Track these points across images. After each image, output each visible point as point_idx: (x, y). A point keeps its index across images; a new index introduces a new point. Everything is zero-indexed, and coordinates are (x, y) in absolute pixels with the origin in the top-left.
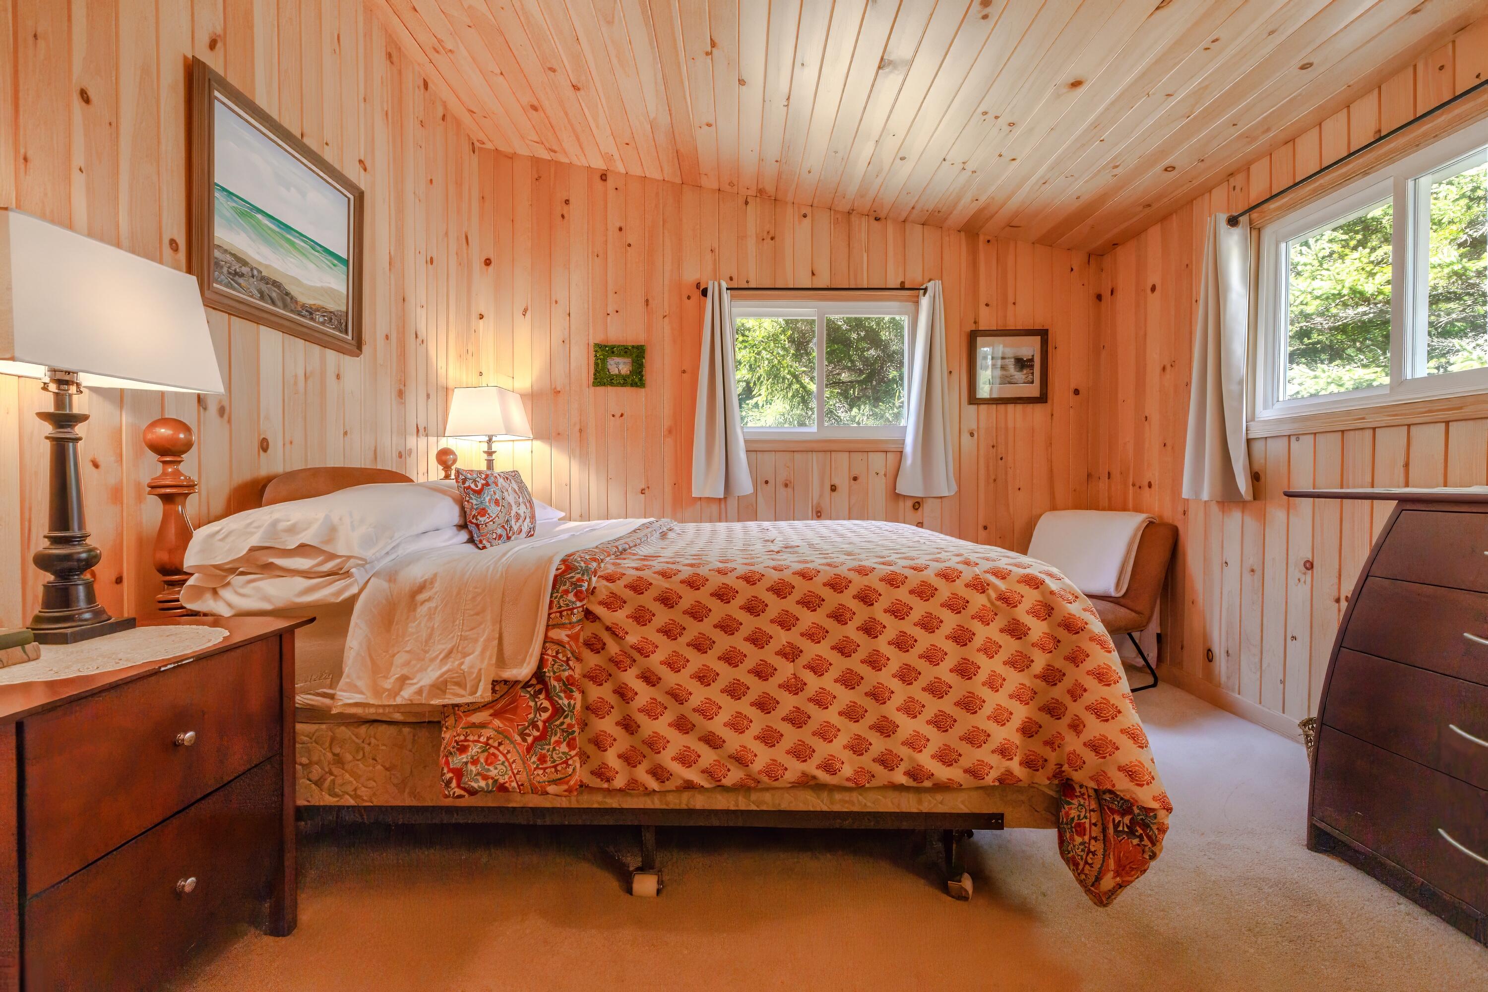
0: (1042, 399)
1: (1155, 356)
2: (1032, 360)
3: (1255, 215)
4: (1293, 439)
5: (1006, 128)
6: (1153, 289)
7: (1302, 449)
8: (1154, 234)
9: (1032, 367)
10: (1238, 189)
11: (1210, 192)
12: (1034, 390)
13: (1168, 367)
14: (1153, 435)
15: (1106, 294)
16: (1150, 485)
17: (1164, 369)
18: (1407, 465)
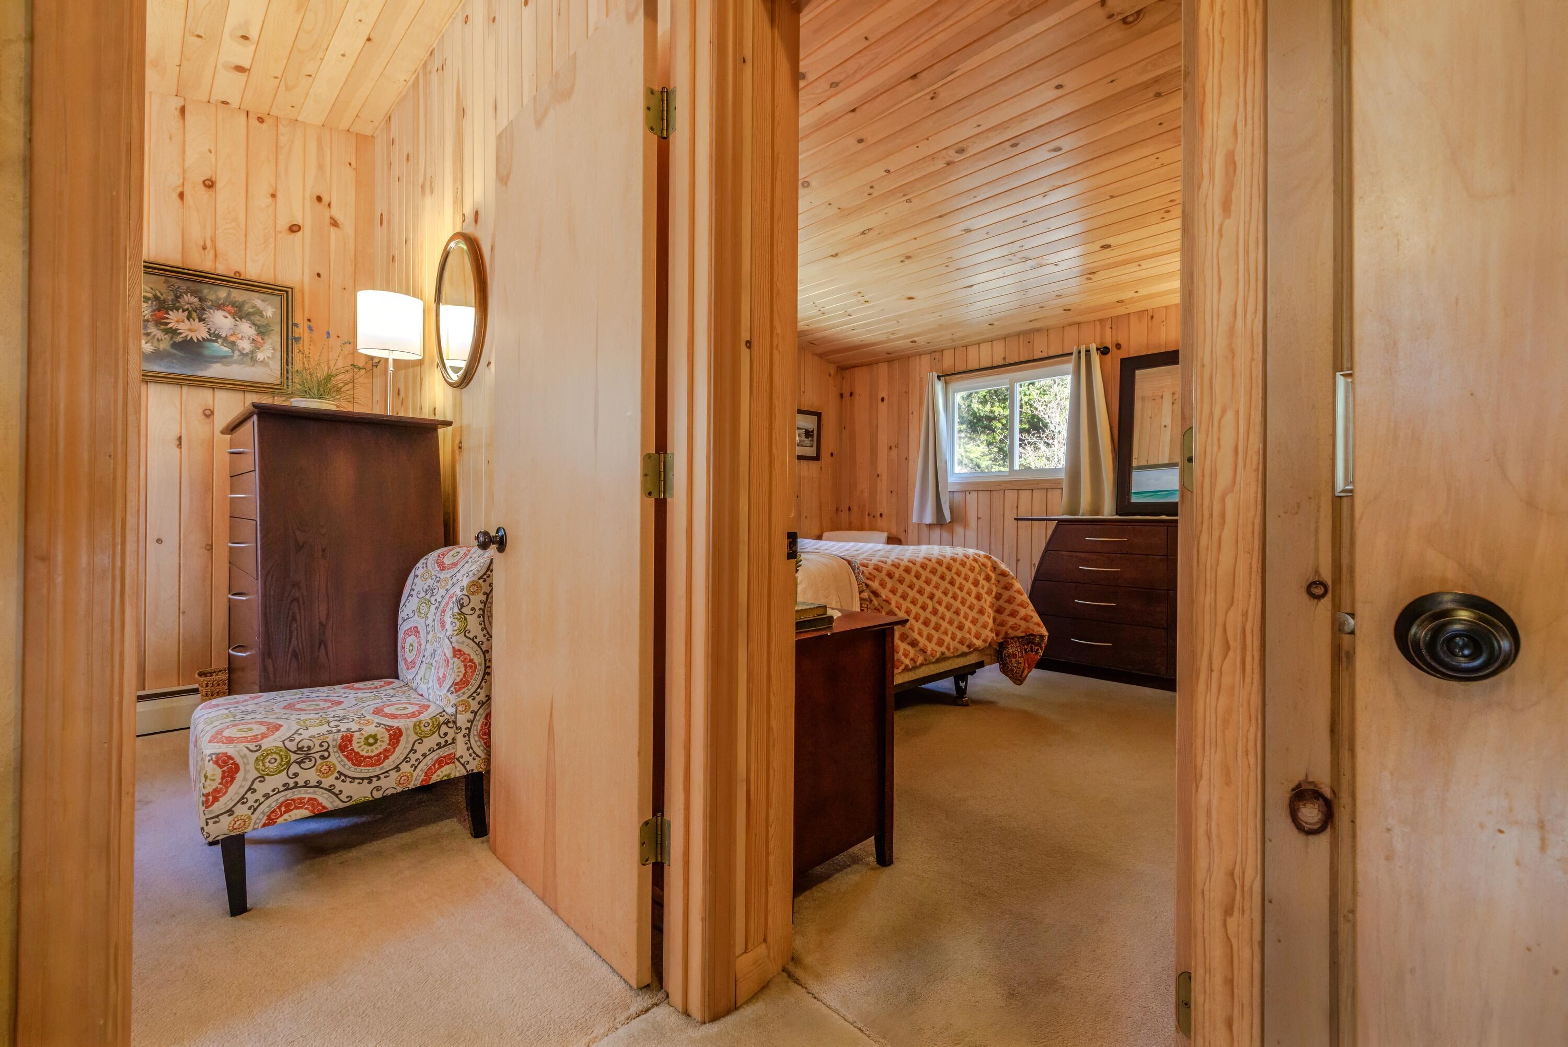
0: (817, 458)
1: (883, 440)
2: (812, 432)
3: (947, 378)
4: (967, 493)
5: (863, 302)
6: (883, 400)
7: (972, 498)
8: (883, 368)
9: (812, 436)
10: (937, 359)
11: (920, 355)
12: (811, 452)
13: (893, 448)
14: (883, 485)
15: (847, 395)
16: (881, 515)
17: (891, 448)
18: (1017, 507)
